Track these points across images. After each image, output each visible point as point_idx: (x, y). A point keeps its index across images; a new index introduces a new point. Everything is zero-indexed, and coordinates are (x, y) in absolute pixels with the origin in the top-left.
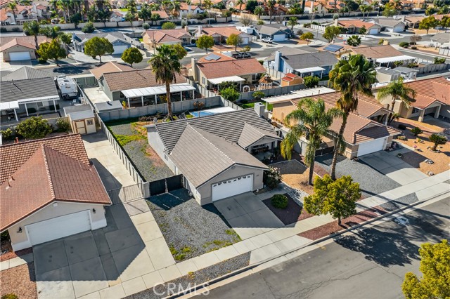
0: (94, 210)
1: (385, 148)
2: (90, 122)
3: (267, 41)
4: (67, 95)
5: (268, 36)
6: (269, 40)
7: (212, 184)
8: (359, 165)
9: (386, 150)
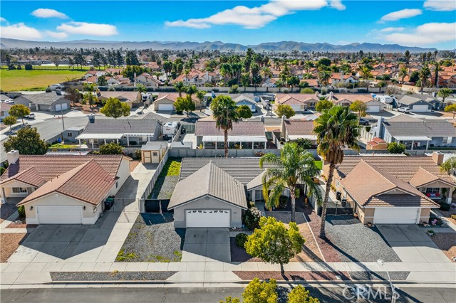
0: (85, 208)
1: (418, 222)
2: (155, 154)
3: (403, 110)
4: (166, 135)
5: (406, 106)
6: (405, 109)
7: (185, 210)
8: (370, 231)
9: (419, 225)
